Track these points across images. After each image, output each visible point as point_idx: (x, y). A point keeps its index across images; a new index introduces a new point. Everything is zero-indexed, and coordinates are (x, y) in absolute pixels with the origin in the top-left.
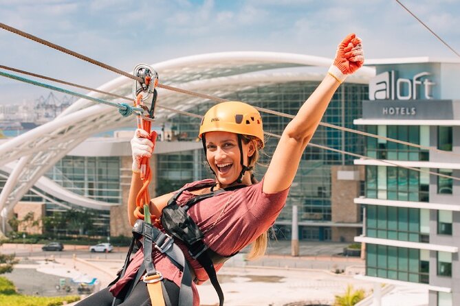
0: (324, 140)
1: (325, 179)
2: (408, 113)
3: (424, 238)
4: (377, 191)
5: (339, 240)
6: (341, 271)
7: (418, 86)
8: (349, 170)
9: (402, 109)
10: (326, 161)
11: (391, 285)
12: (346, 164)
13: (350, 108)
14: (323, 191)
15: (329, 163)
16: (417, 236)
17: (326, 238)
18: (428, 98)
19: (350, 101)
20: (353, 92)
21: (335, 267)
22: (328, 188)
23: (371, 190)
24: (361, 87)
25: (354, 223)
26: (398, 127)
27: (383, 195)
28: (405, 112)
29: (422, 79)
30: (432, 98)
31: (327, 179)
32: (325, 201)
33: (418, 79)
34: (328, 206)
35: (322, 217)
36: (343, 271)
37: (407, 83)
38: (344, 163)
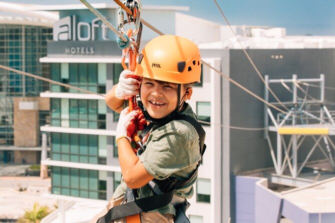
0: (7, 75)
1: (7, 109)
2: (87, 52)
3: (102, 161)
4: (60, 120)
5: (21, 162)
6: (23, 189)
7: (96, 29)
8: (29, 101)
9: (83, 49)
10: (9, 93)
11: (72, 201)
12: (27, 95)
13: (30, 47)
14: (7, 120)
15: (11, 95)
16: (96, 159)
17: (10, 160)
18: (104, 38)
19: (29, 40)
20: (32, 33)
21: (19, 185)
22: (10, 117)
23: (56, 119)
24: (39, 29)
25: (33, 147)
26: (78, 64)
27: (65, 123)
28: (85, 51)
29: (99, 23)
30: (108, 39)
31: (9, 109)
32: (8, 129)
33: (96, 23)
34: (11, 133)
35: (5, 142)
36: (25, 189)
37: (87, 26)
38: (24, 95)
